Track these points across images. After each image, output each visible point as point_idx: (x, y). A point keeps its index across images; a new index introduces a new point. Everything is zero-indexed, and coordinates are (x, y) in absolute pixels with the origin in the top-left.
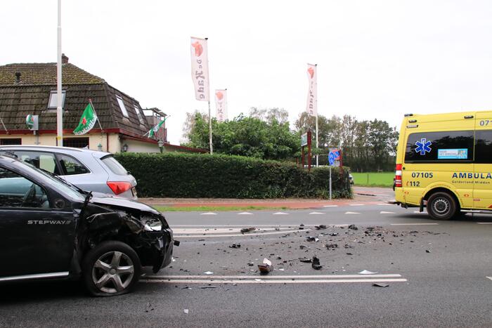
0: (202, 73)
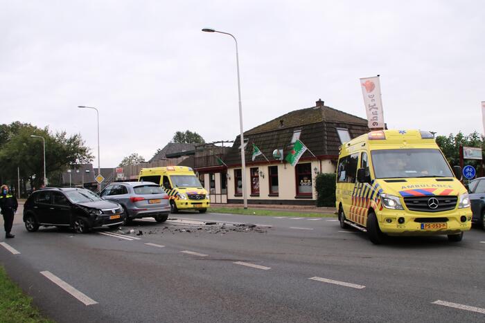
0: (375, 105)
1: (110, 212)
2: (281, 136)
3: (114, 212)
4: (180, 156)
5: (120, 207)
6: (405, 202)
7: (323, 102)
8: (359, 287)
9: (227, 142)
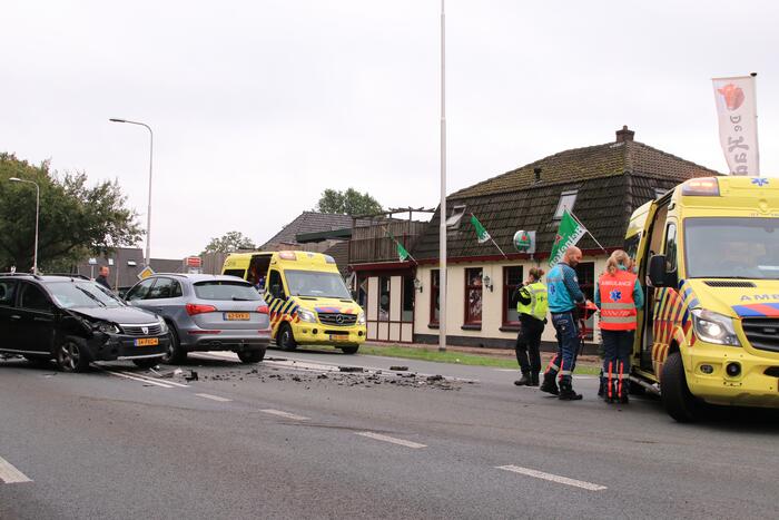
0: (741, 139)
1: (138, 331)
2: (534, 203)
3: (146, 330)
4: (324, 240)
5: (161, 322)
6: (745, 329)
7: (632, 134)
8: (593, 487)
9: (421, 210)
